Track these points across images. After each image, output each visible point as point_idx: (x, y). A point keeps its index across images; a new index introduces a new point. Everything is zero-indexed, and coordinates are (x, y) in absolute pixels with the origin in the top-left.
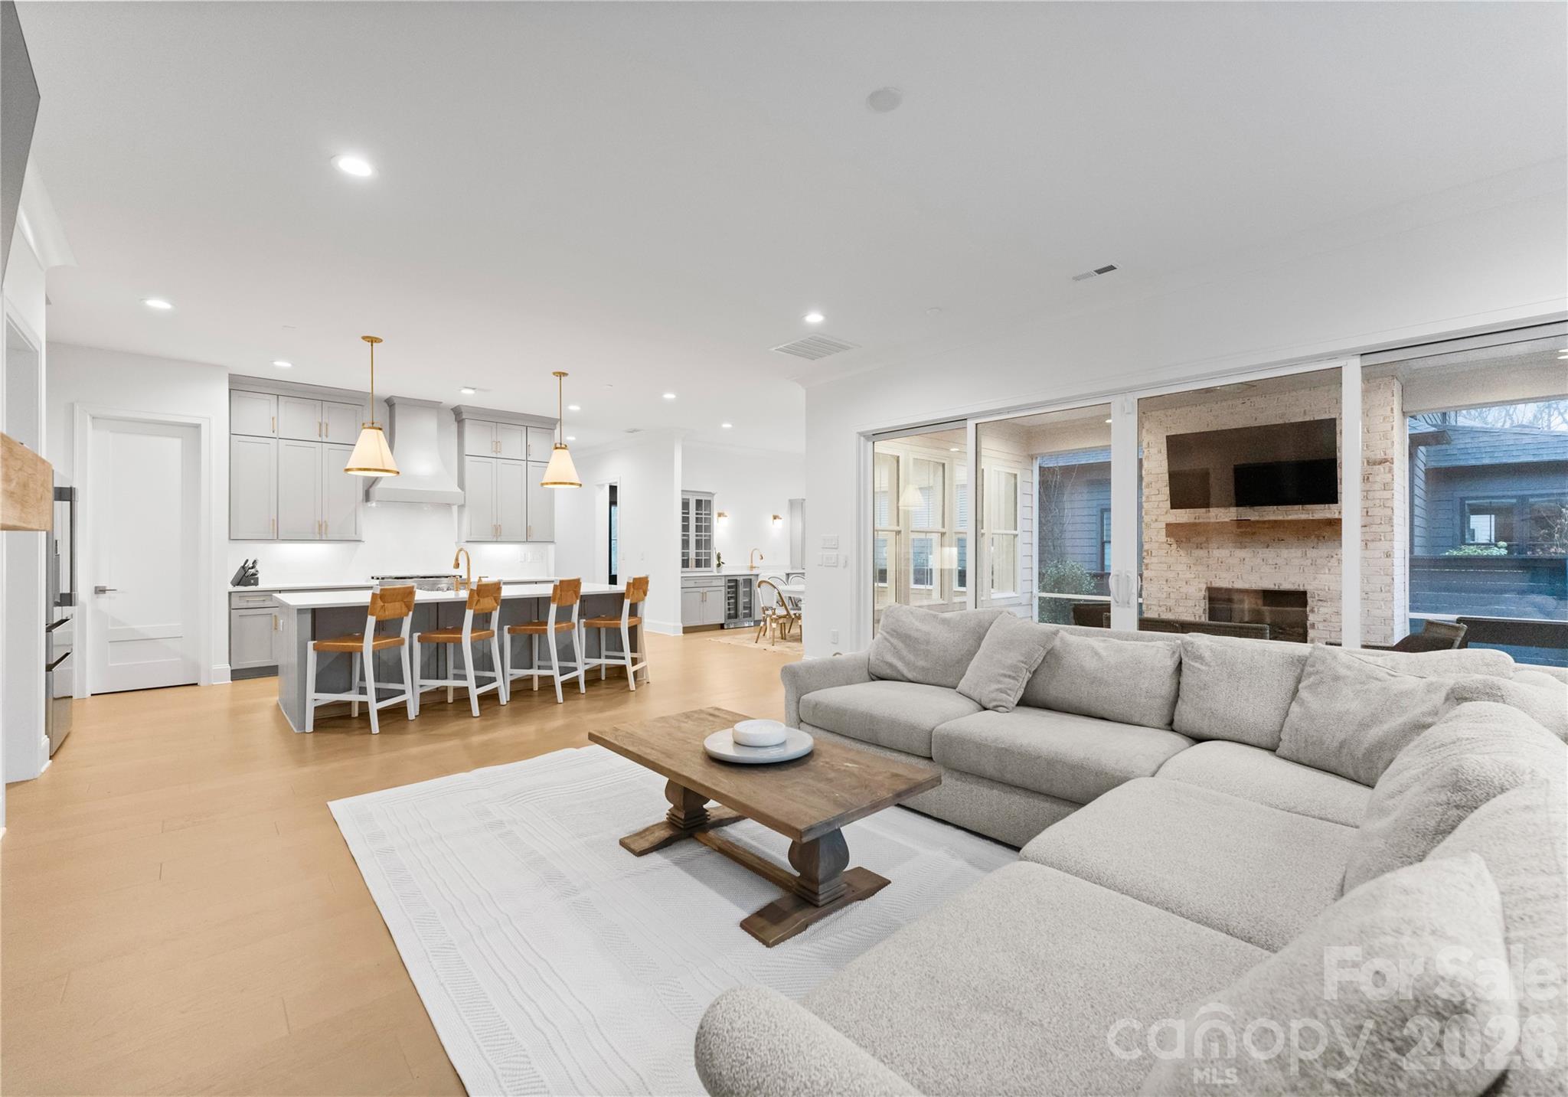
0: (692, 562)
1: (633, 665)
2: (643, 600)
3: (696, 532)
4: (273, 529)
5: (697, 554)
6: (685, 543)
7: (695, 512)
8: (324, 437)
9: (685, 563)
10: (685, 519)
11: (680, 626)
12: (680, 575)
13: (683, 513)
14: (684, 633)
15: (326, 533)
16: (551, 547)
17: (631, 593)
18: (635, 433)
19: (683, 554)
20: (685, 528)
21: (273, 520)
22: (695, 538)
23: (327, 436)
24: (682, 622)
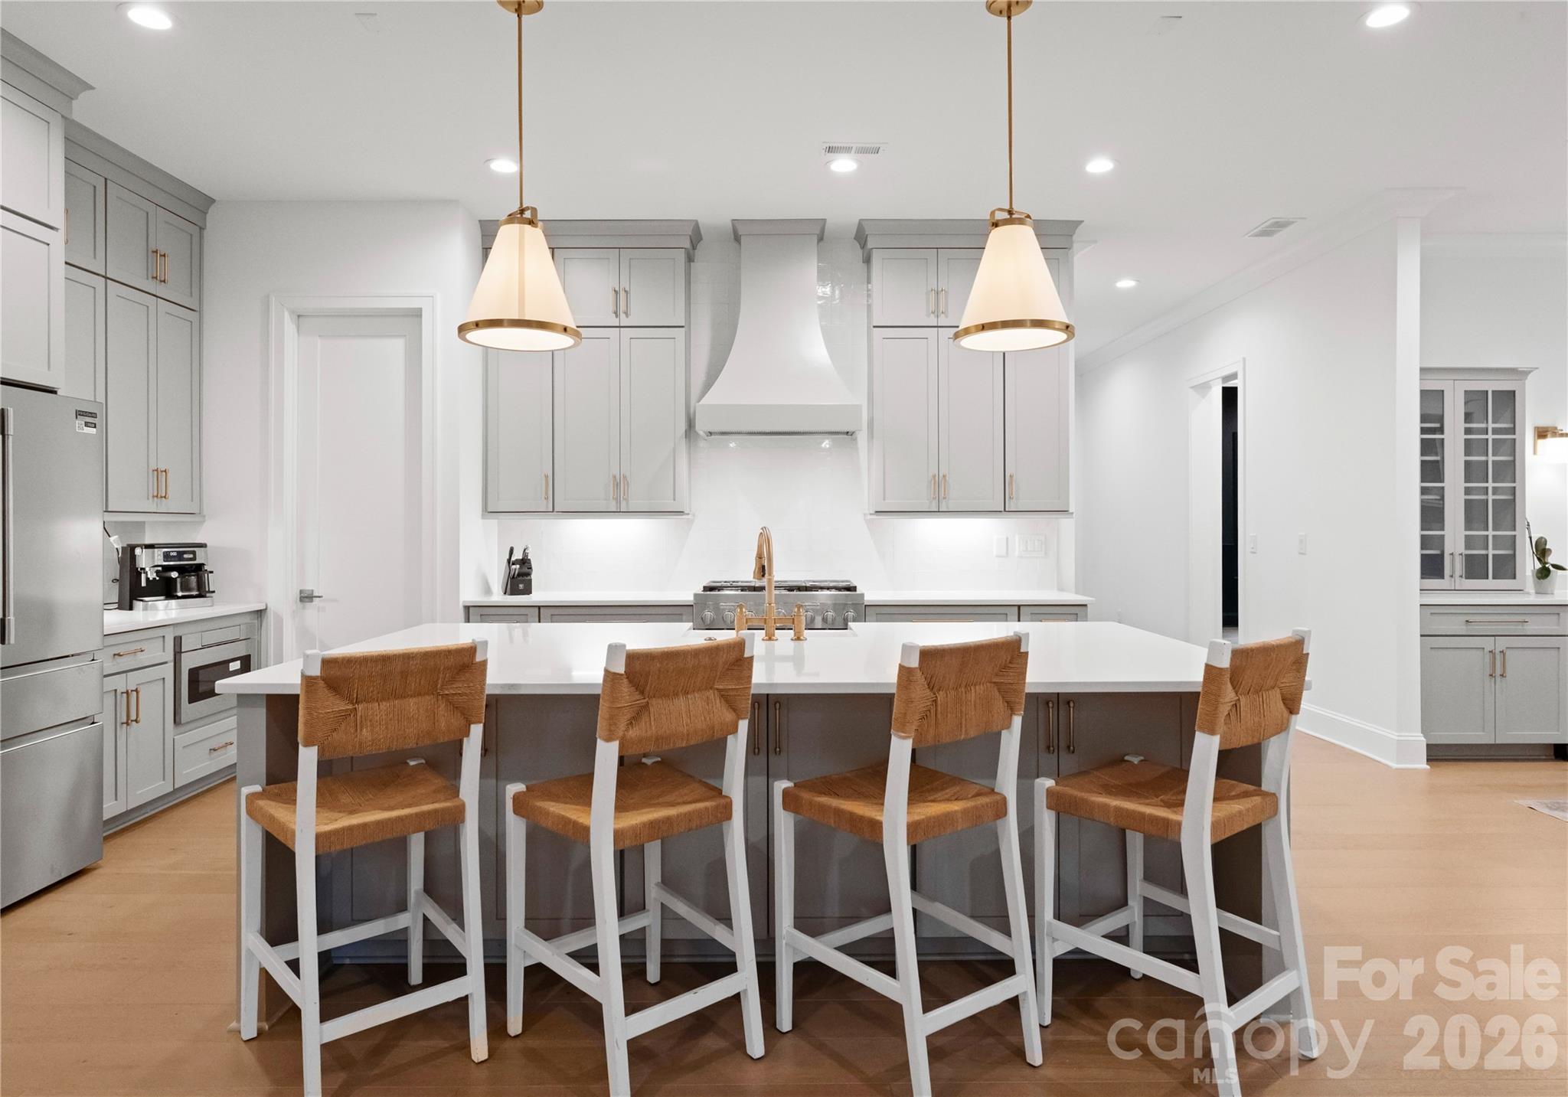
0: (1454, 564)
1: (1232, 1000)
2: (1283, 727)
3: (1467, 480)
4: (547, 493)
5: (1469, 542)
6: (1432, 514)
7: (1462, 425)
8: (623, 316)
9: (1432, 566)
10: (1431, 447)
11: (1419, 741)
12: (1417, 599)
13: (1423, 431)
14: (1429, 760)
15: (626, 500)
16: (1067, 524)
17: (1224, 709)
18: (1283, 233)
19: (1425, 542)
20: (1432, 471)
21: (547, 477)
22: (1461, 498)
23: (626, 314)
24: (1424, 731)
